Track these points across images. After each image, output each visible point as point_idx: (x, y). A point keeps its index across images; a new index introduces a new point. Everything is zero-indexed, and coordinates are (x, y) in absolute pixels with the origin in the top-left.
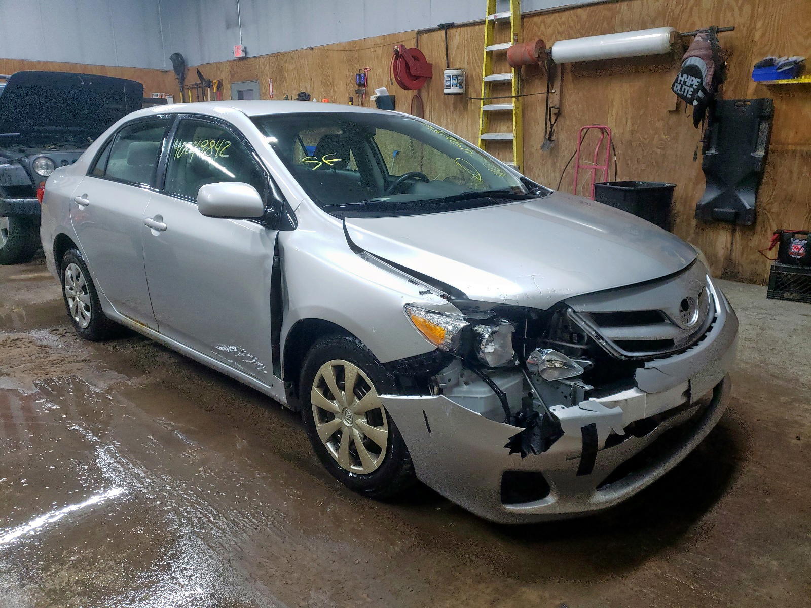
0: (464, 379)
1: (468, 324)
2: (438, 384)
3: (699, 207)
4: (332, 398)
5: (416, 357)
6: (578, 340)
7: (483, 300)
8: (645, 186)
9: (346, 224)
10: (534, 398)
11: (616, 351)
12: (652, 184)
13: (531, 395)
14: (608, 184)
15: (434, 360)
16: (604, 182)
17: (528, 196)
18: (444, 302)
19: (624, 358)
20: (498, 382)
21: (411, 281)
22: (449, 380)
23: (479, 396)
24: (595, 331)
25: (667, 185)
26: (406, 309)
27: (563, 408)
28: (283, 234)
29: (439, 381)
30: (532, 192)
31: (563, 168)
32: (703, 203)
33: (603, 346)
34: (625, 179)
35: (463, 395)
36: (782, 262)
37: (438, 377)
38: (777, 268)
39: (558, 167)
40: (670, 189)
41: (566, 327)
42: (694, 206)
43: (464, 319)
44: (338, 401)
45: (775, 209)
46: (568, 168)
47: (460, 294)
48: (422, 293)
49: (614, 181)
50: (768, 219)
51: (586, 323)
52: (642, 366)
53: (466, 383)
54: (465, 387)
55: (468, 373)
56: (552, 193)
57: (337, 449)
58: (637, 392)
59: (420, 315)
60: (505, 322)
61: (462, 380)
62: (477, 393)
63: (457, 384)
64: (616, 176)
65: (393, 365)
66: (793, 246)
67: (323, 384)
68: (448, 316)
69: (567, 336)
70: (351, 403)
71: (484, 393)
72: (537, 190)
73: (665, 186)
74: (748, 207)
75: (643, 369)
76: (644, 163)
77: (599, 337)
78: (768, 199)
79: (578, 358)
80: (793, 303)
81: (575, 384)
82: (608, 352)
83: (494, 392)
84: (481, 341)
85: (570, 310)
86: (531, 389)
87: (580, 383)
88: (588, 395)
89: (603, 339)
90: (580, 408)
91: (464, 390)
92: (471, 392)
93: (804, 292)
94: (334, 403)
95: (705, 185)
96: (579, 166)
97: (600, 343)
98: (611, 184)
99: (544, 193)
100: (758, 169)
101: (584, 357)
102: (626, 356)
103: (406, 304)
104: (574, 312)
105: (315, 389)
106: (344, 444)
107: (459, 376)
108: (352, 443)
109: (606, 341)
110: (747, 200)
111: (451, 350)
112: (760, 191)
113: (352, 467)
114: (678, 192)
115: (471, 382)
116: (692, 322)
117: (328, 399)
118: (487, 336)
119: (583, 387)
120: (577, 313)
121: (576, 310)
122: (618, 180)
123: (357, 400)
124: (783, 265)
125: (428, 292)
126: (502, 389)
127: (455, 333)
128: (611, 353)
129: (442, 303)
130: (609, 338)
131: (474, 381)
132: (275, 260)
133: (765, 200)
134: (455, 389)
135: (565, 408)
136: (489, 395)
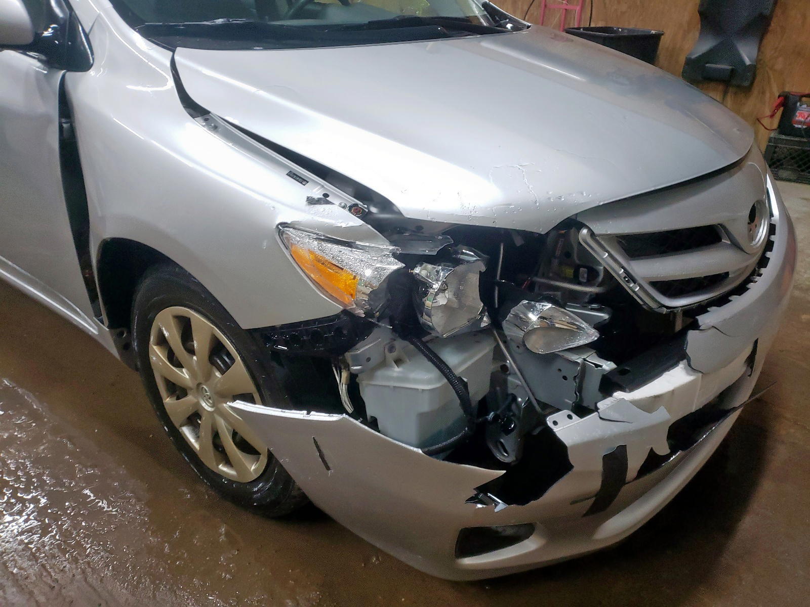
0: (395, 354)
1: (401, 265)
2: (347, 367)
3: (689, 62)
4: (179, 365)
5: (307, 323)
6: (588, 278)
7: (429, 219)
8: (626, 33)
9: (177, 58)
10: (510, 374)
11: (653, 299)
12: (633, 31)
13: (504, 368)
14: (582, 30)
15: (339, 331)
16: (576, 27)
17: (497, 30)
18: (356, 222)
19: (665, 311)
20: (452, 358)
21: (293, 175)
22: (369, 359)
23: (420, 387)
24: (623, 267)
25: (653, 32)
26: (281, 233)
27: (570, 417)
28: (71, 76)
29: (350, 362)
30: (500, 26)
31: (526, 8)
32: (693, 57)
33: (634, 292)
34: (600, 24)
35: (392, 384)
36: (781, 133)
37: (348, 355)
38: (776, 140)
39: (520, 7)
40: (657, 38)
41: (568, 255)
42: (682, 60)
43: (395, 255)
44: (188, 370)
45: (779, 66)
46: (531, 8)
47: (385, 204)
48: (311, 201)
49: (588, 26)
50: (769, 77)
51: (610, 255)
52: (695, 326)
53: (398, 362)
54: (397, 370)
55: (400, 344)
56: (529, 27)
57: (198, 438)
58: (688, 374)
59: (308, 245)
60: (468, 255)
61: (391, 357)
62: (416, 381)
63: (383, 364)
64: (590, 20)
65: (266, 334)
66: (799, 113)
67: (162, 341)
68: (363, 248)
69: (570, 272)
70: (208, 376)
71: (429, 382)
72: (507, 23)
73: (651, 33)
74: (748, 62)
75: (697, 331)
76: (626, 3)
77: (631, 278)
78: (772, 53)
79: (584, 308)
80: (788, 183)
81: (584, 360)
82: (641, 303)
83: (445, 380)
84: (425, 294)
85: (585, 231)
86: (505, 359)
87: (593, 359)
88: (608, 386)
89: (635, 281)
90: (601, 418)
91: (395, 375)
92: (405, 379)
93: (802, 171)
94: (183, 373)
95: (697, 34)
96: (545, 6)
97: (630, 288)
98: (585, 29)
99: (517, 27)
100: (767, 12)
101: (594, 306)
102: (667, 307)
103: (281, 224)
104: (592, 234)
105: (155, 347)
106: (206, 432)
107: (386, 350)
108: (216, 436)
109: (641, 287)
110: (747, 53)
111: (369, 314)
112: (765, 41)
113: (221, 467)
114: (665, 42)
115: (408, 361)
116: (757, 240)
117: (173, 366)
118: (436, 286)
119: (597, 366)
120: (597, 238)
121: (596, 231)
122: (593, 25)
123: (218, 374)
124: (784, 137)
125: (324, 200)
126: (458, 371)
127: (376, 284)
128: (645, 303)
129: (351, 224)
130: (644, 278)
131: (411, 356)
132: (65, 125)
133: (769, 52)
134: (380, 373)
135: (574, 416)
136: (438, 385)
